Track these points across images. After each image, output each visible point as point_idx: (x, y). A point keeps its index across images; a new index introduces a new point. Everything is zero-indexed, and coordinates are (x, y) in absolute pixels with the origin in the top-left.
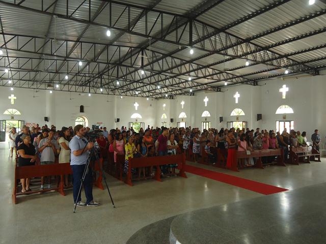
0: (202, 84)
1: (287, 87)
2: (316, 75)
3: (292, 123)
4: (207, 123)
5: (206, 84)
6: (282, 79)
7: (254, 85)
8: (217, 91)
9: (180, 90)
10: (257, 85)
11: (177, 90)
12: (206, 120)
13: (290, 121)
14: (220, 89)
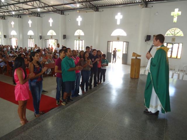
0: (24, 9)
1: (81, 17)
2: (96, 11)
3: (83, 41)
4: (32, 40)
5: (27, 9)
6: (78, 11)
7: (61, 14)
8: (37, 16)
9: (8, 12)
10: (63, 14)
11: (4, 12)
12: (31, 37)
13: (82, 40)
14: (39, 14)
